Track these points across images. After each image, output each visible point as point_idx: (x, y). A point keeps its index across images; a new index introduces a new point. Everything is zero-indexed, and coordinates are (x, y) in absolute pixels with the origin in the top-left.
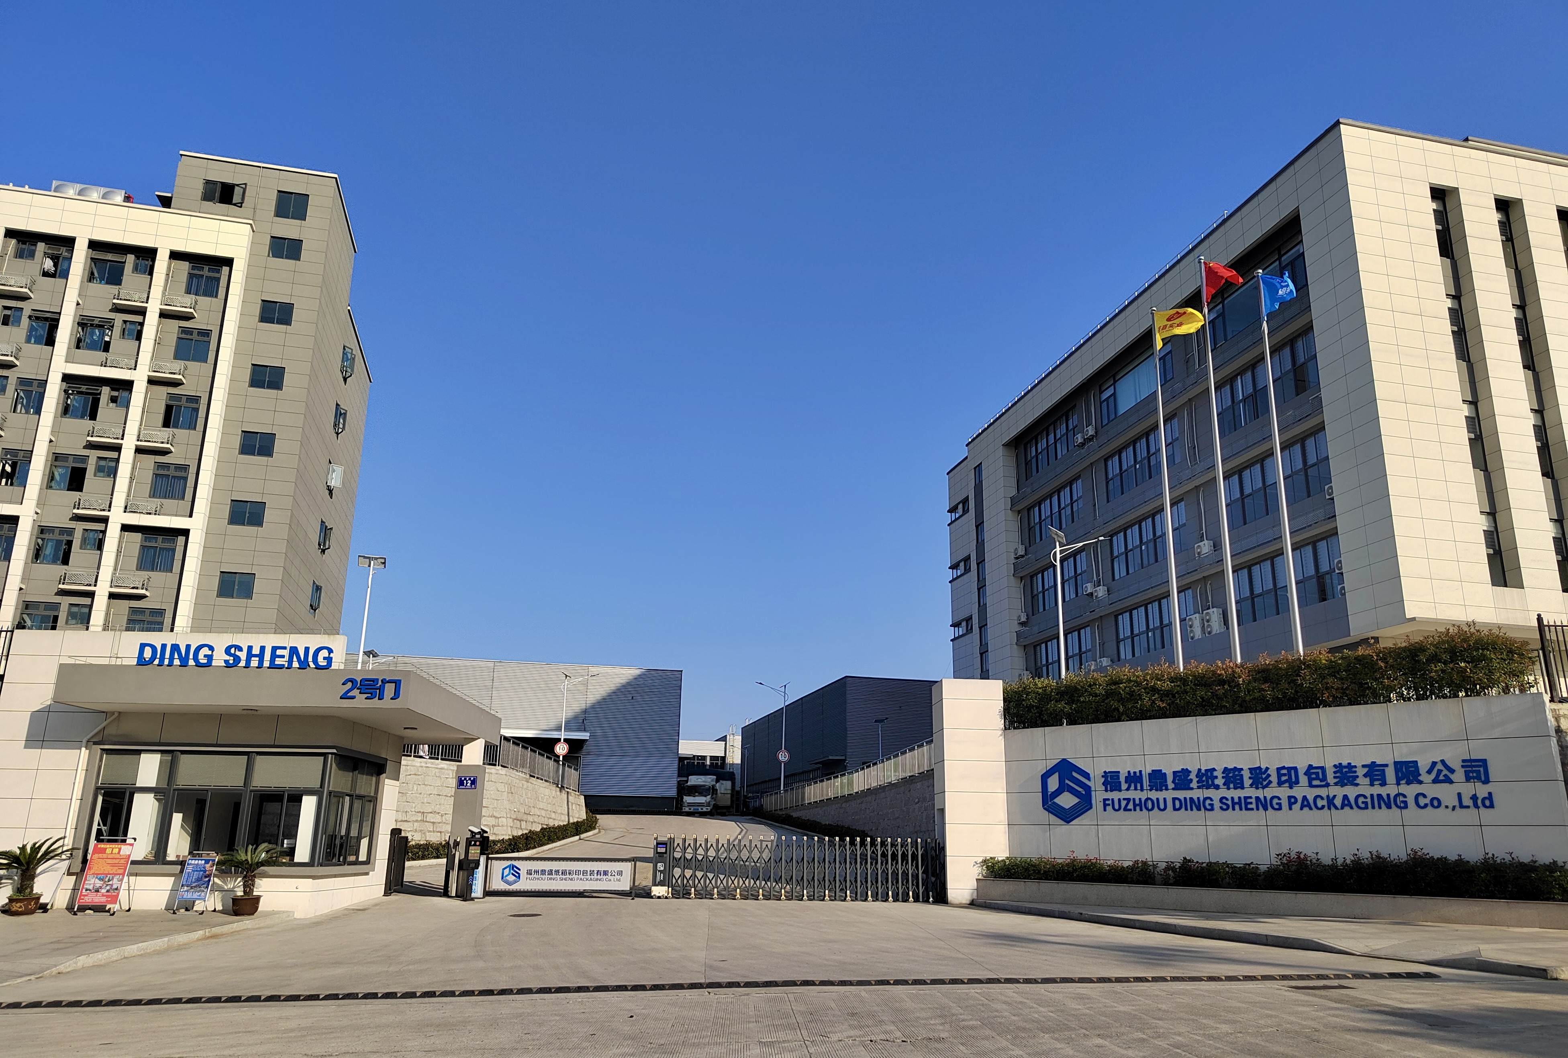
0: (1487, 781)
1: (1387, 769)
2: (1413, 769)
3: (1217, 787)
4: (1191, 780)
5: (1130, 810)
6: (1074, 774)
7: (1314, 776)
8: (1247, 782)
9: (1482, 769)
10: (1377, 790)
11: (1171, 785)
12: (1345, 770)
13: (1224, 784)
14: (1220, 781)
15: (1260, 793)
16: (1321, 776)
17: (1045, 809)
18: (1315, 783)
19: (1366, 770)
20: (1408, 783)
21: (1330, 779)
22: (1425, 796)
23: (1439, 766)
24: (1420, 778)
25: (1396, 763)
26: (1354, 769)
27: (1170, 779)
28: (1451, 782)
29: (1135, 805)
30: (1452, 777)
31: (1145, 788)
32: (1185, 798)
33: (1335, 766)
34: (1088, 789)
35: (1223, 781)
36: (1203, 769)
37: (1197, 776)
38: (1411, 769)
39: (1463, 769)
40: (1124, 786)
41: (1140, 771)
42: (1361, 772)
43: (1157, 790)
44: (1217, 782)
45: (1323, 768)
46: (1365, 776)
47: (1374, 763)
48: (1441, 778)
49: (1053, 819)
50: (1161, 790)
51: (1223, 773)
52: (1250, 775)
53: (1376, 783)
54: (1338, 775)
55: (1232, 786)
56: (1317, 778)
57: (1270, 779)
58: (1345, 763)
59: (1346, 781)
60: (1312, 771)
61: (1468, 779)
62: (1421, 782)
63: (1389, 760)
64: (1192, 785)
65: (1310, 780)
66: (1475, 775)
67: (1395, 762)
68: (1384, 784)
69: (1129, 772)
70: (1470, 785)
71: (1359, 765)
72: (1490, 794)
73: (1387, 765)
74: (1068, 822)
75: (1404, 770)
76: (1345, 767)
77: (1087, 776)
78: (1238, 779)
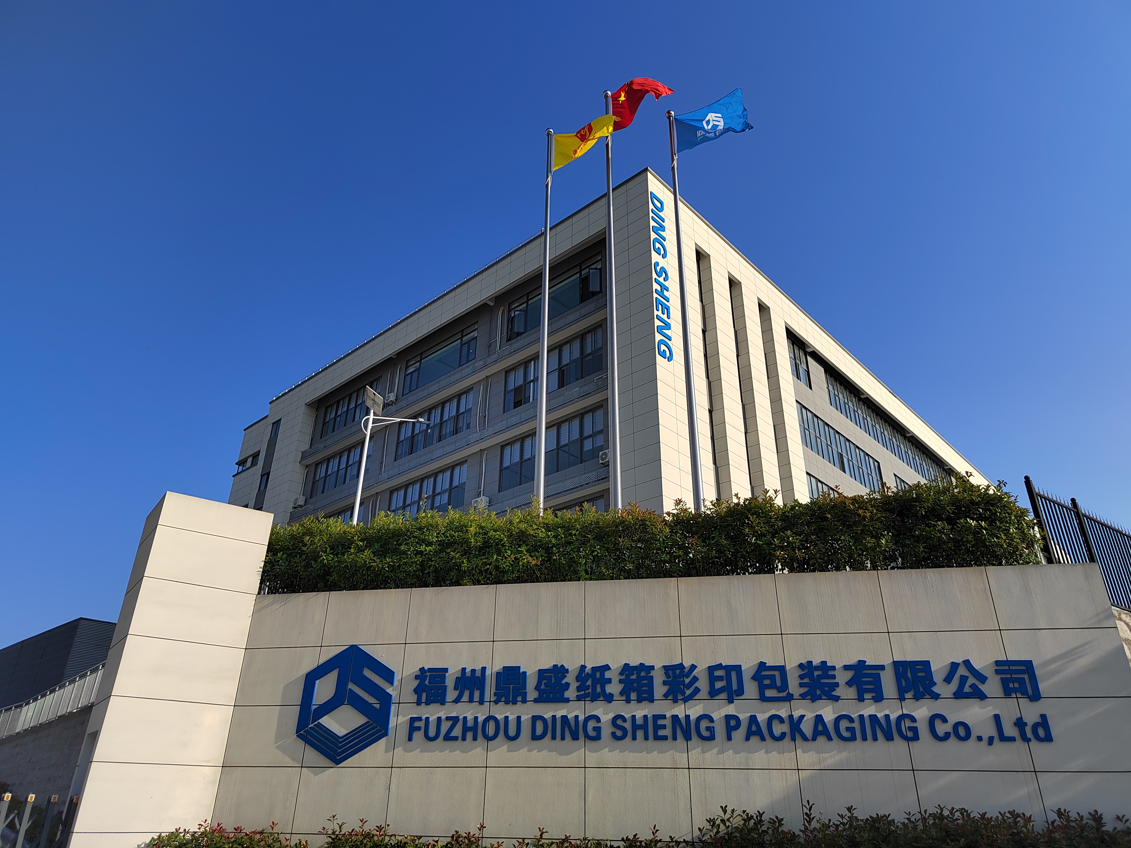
0: (1036, 696)
1: (882, 674)
2: (923, 674)
3: (609, 698)
4: (568, 685)
5: (456, 738)
6: (368, 673)
7: (767, 682)
8: (659, 690)
9: (1026, 676)
10: (869, 709)
11: (532, 694)
12: (816, 673)
13: (621, 693)
14: (614, 688)
15: (680, 710)
16: (779, 683)
17: (299, 736)
18: (769, 693)
19: (849, 675)
20: (917, 697)
21: (794, 686)
22: (944, 720)
23: (962, 671)
24: (935, 689)
25: (896, 664)
26: (831, 673)
27: (531, 683)
28: (981, 696)
29: (466, 729)
30: (982, 687)
31: (487, 698)
32: (554, 717)
33: (801, 666)
34: (386, 700)
35: (621, 687)
36: (589, 666)
37: (578, 678)
38: (920, 674)
39: (999, 677)
40: (451, 694)
41: (484, 669)
42: (842, 677)
43: (507, 703)
44: (610, 689)
45: (782, 669)
46: (849, 684)
47: (862, 663)
48: (967, 689)
49: (312, 755)
50: (515, 703)
51: (621, 674)
52: (665, 678)
53: (867, 696)
54: (806, 680)
55: (633, 696)
56: (772, 686)
57: (696, 684)
58: (816, 662)
59: (818, 692)
60: (763, 673)
61: (1007, 692)
62: (936, 697)
63: (886, 660)
64: (567, 694)
65: (762, 689)
66: (1016, 685)
67: (894, 662)
68: (879, 698)
69: (464, 669)
70: (1012, 702)
71: (839, 665)
72: (1043, 717)
73: (882, 667)
74: (338, 762)
75: (909, 675)
76: (817, 668)
77: (388, 675)
78: (645, 685)
